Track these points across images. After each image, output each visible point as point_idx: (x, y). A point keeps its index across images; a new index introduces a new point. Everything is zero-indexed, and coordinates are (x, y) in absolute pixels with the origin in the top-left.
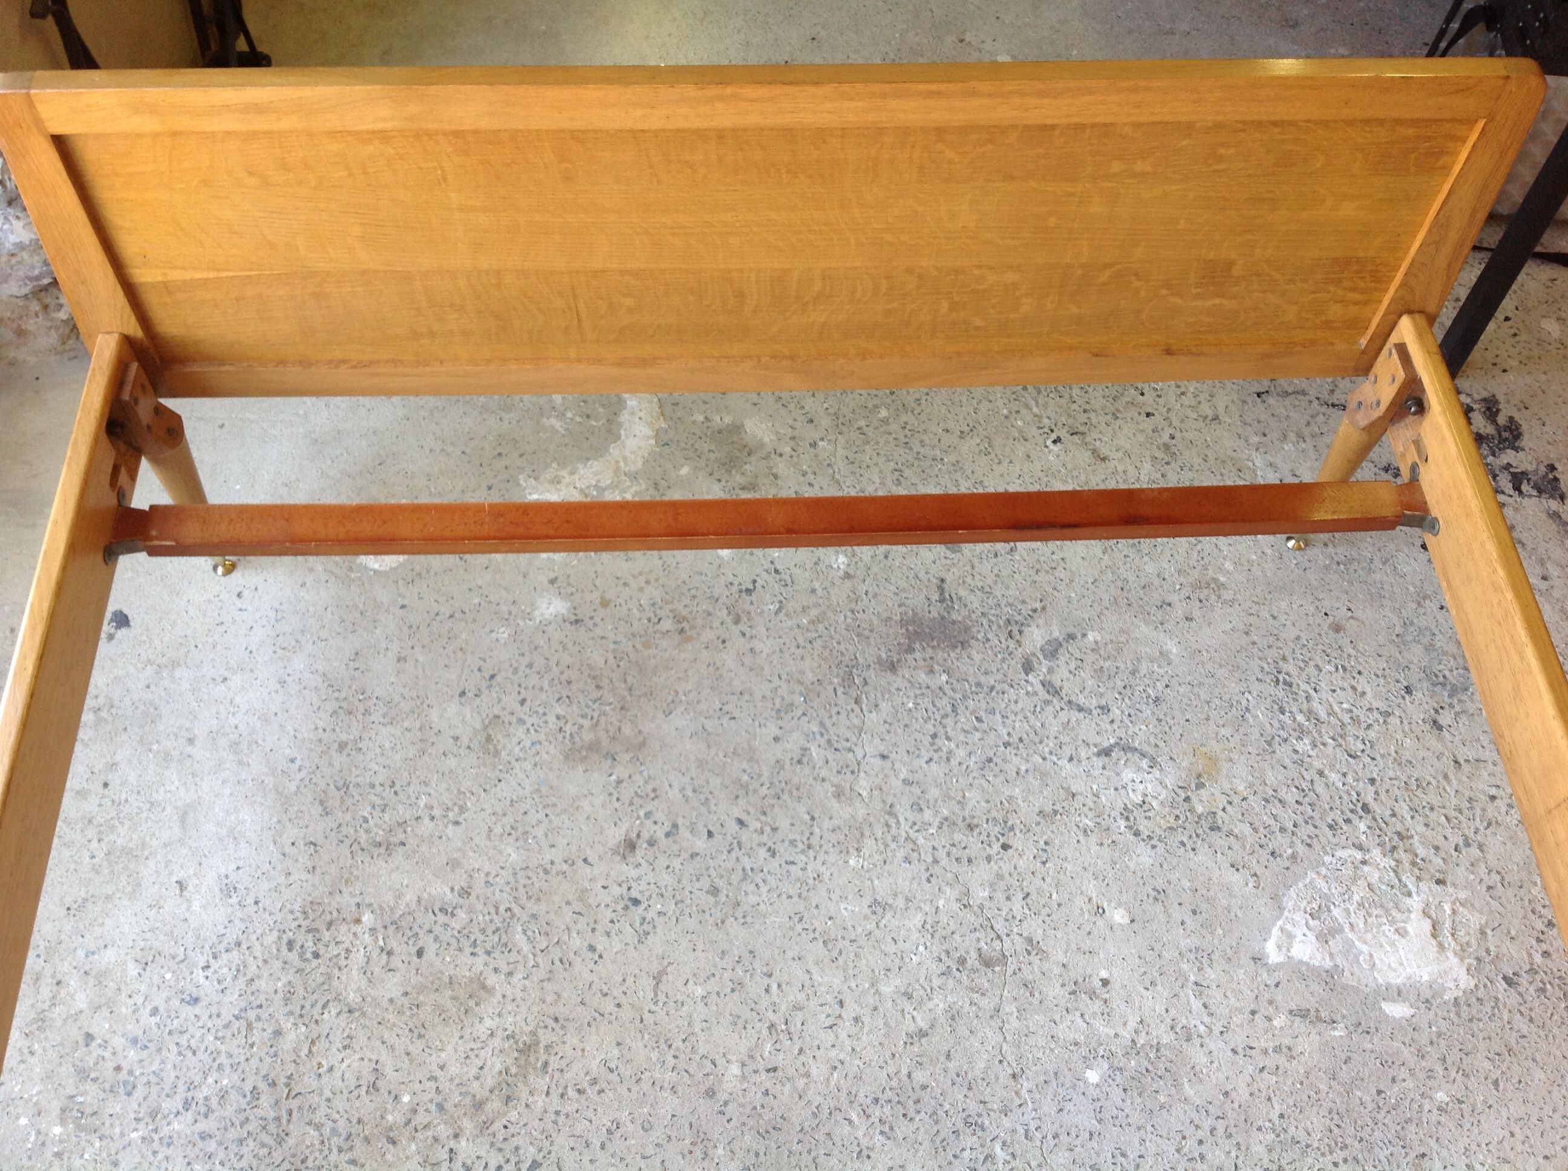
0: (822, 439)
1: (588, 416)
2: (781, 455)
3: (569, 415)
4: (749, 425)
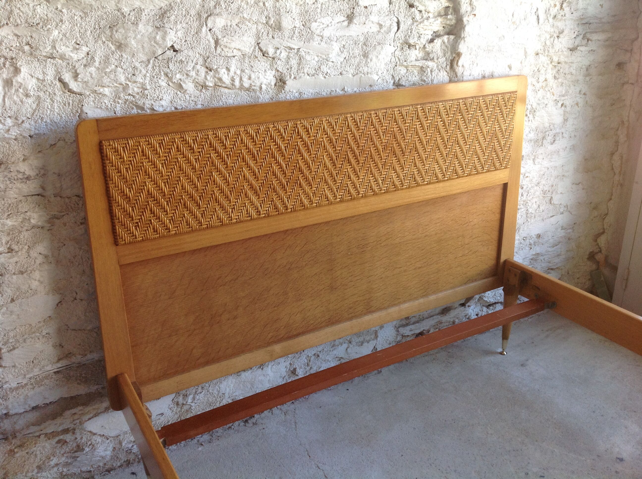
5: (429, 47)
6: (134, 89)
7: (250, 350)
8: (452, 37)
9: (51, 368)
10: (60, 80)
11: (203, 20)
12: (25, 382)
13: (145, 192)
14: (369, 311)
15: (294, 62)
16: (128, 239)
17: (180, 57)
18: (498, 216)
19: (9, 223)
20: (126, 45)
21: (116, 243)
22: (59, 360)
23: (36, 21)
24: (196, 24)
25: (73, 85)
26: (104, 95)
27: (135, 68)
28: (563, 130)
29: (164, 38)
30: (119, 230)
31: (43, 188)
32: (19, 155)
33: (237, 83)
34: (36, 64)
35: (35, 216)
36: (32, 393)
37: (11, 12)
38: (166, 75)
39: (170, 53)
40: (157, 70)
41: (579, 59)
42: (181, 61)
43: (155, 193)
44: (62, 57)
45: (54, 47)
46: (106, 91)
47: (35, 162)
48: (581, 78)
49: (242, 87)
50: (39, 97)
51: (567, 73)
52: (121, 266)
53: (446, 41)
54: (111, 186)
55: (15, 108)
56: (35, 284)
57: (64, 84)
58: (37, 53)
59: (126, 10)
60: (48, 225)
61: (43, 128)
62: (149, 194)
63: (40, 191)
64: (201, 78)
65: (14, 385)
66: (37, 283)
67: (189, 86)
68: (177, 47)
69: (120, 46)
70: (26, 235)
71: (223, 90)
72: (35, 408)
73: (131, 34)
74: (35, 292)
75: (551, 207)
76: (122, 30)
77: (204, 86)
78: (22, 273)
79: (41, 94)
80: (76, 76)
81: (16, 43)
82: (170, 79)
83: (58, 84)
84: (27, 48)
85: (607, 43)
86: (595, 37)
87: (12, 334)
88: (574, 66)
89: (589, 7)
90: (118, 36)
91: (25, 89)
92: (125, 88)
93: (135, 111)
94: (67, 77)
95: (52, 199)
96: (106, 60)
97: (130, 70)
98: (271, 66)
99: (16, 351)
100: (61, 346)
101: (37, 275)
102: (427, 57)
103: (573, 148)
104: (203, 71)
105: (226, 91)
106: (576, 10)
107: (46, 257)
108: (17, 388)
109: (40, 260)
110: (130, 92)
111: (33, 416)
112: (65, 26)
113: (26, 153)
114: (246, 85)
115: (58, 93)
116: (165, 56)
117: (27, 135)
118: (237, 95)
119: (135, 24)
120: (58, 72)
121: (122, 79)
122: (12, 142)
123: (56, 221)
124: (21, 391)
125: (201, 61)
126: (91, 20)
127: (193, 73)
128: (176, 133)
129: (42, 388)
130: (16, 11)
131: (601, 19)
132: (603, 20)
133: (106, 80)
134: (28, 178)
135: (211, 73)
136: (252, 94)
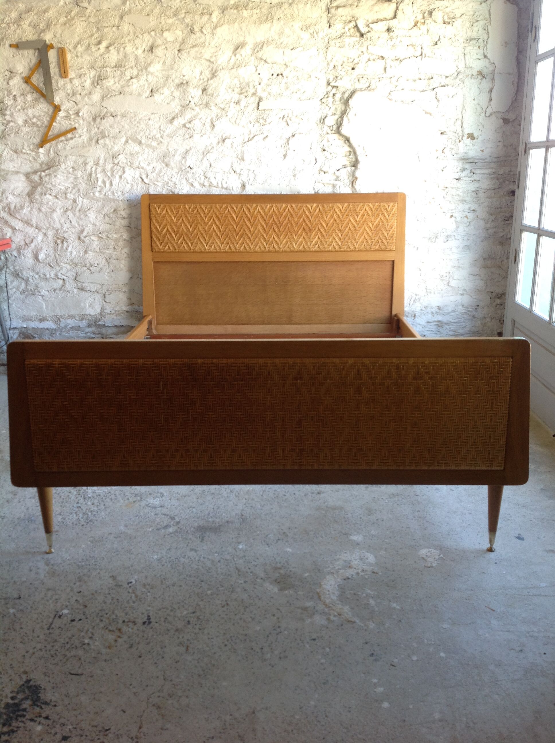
0: (241, 583)
1: (355, 594)
2: (262, 579)
3: (364, 595)
4: (276, 590)
5: (338, 173)
6: (171, 184)
7: (215, 324)
8: (353, 168)
9: (125, 308)
10: (141, 178)
11: (205, 155)
12: (114, 312)
13: (166, 229)
14: (290, 322)
15: (252, 177)
16: (157, 250)
17: (192, 171)
18: (389, 283)
19: (115, 236)
20: (169, 165)
21: (152, 250)
22: (129, 305)
23: (134, 153)
24: (201, 157)
25: (146, 180)
26: (158, 186)
27: (172, 175)
28: (455, 234)
29: (185, 162)
30: (154, 245)
31: (130, 224)
32: (122, 208)
33: (220, 186)
34: (132, 170)
35: (125, 235)
36: (115, 318)
37: (125, 149)
38: (186, 179)
39: (189, 169)
40: (182, 176)
41: (464, 186)
42: (193, 173)
43: (170, 230)
44: (142, 168)
45: (139, 164)
46: (160, 184)
47: (128, 212)
48: (468, 199)
49: (222, 187)
50: (132, 184)
51: (454, 194)
52: (154, 262)
53: (350, 170)
54: (152, 223)
55: (122, 188)
56: (122, 266)
57: (143, 180)
58: (133, 166)
59: (170, 150)
60: (130, 240)
61: (132, 197)
62: (168, 230)
63: (129, 225)
64: (202, 181)
65: (109, 312)
66: (123, 266)
67: (196, 184)
68: (191, 167)
69: (167, 165)
70: (121, 243)
71: (213, 188)
72: (116, 326)
73: (171, 160)
74: (122, 270)
75: (450, 289)
76: (168, 158)
77: (204, 185)
78: (117, 259)
79: (133, 183)
80: (147, 176)
81: (125, 161)
82: (188, 181)
83: (140, 179)
84: (129, 163)
85: (493, 176)
86: (478, 171)
87: (111, 287)
88: (461, 190)
89: (470, 152)
90: (166, 160)
91: (127, 180)
92: (168, 183)
93: (171, 193)
94: (144, 177)
95: (134, 229)
96: (161, 171)
97: (170, 175)
98: (239, 178)
99: (111, 295)
100: (130, 299)
101: (123, 262)
102: (337, 179)
103: (467, 247)
104: (203, 178)
105: (215, 188)
106: (457, 154)
107: (128, 255)
108: (110, 314)
109: (125, 255)
110: (169, 185)
111: (115, 330)
112: (145, 156)
113: (125, 207)
114: (225, 186)
115: (140, 183)
116: (186, 170)
117: (126, 199)
118: (220, 190)
119: (174, 156)
120: (141, 174)
121: (166, 180)
122: (120, 202)
123: (134, 239)
124: (111, 315)
125: (202, 174)
126: (156, 153)
127: (198, 179)
128: (182, 203)
129: (120, 317)
130: (126, 148)
131: (484, 159)
132: (486, 160)
133: (159, 179)
134: (124, 218)
135: (207, 179)
136: (229, 191)
